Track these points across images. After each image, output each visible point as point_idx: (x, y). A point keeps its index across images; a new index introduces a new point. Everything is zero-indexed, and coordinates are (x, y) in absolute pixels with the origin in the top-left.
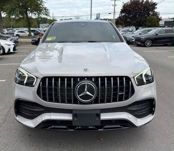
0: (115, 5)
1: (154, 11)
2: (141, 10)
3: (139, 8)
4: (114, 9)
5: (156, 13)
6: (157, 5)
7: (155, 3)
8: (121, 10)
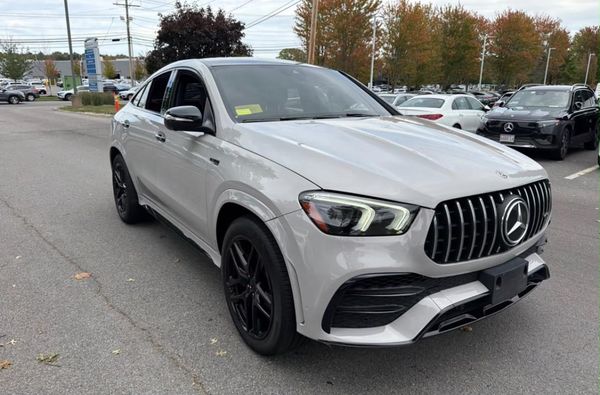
0: (129, 19)
1: (240, 43)
2: (210, 37)
3: (205, 32)
4: (128, 29)
5: (244, 47)
6: (243, 28)
7: (239, 23)
8: (159, 32)
